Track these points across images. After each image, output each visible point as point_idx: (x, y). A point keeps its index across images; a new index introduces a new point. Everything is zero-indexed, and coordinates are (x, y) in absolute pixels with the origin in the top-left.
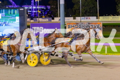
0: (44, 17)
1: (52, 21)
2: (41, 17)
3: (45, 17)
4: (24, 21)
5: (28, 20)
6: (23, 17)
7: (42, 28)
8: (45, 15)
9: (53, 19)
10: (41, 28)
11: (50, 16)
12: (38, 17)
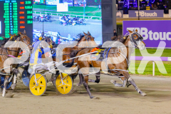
0: (148, 8)
1: (165, 16)
2: (144, 9)
3: (151, 9)
4: (112, 16)
5: (119, 14)
6: (108, 9)
7: (146, 29)
8: (150, 4)
9: (167, 12)
10: (143, 29)
11: (160, 8)
12: (137, 9)
